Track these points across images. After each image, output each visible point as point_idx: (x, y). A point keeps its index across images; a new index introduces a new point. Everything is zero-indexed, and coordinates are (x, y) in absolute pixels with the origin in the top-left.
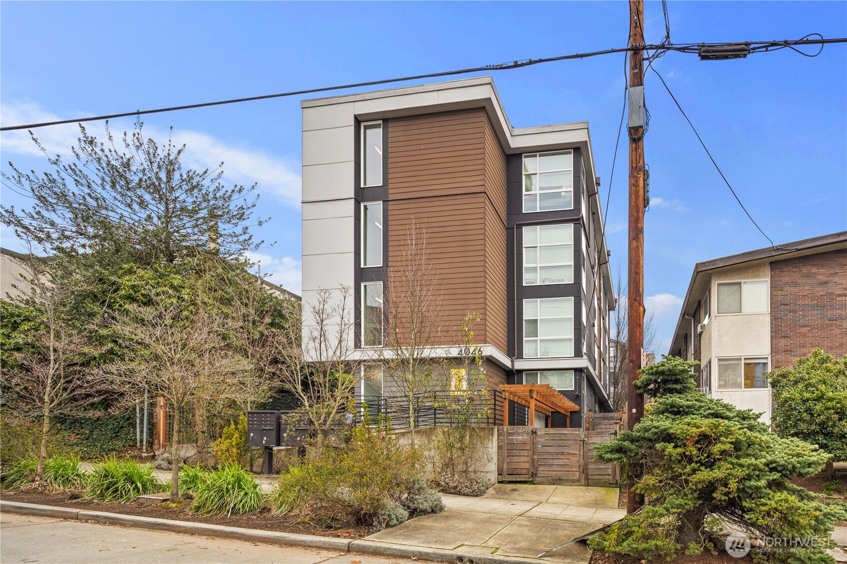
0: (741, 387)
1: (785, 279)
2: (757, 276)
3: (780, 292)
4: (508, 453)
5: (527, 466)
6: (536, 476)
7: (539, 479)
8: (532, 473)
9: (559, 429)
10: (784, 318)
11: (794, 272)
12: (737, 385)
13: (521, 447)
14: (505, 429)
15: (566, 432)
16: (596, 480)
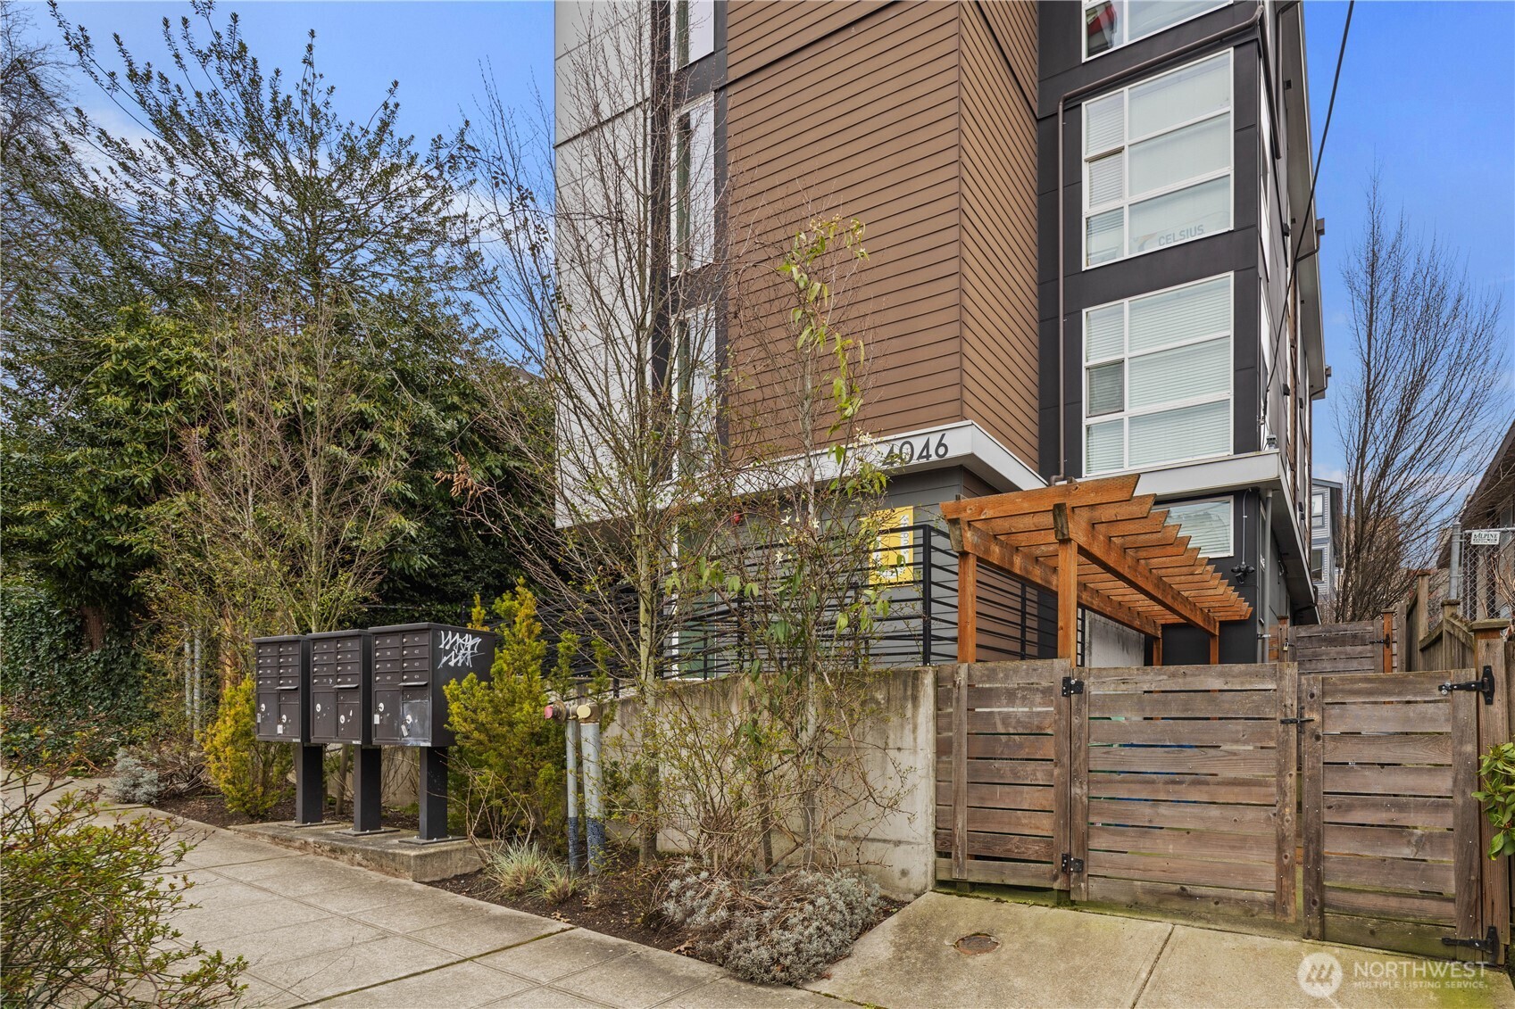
4: (972, 772)
5: (1045, 825)
6: (1080, 871)
7: (1095, 888)
8: (1066, 857)
9: (1183, 668)
13: (1021, 746)
14: (962, 678)
15: (1216, 684)
16: (1370, 914)
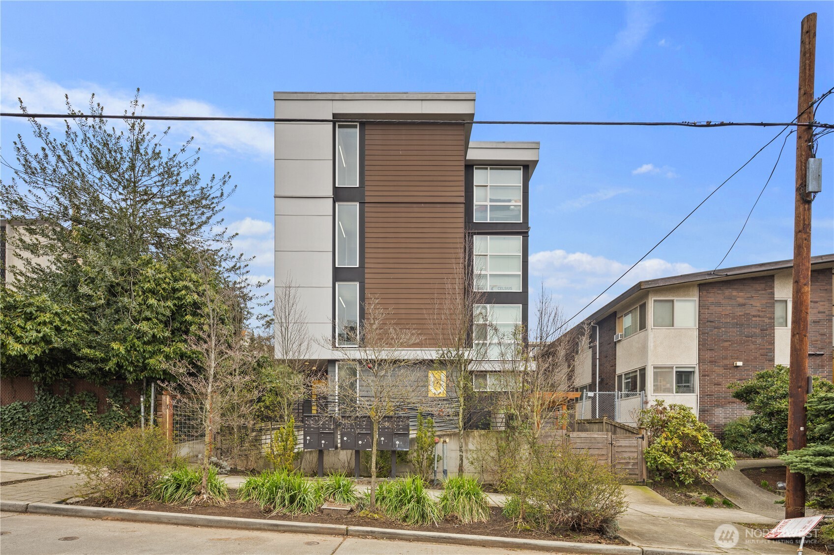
0: (673, 393)
1: (711, 300)
2: (689, 296)
3: (707, 310)
10: (710, 333)
11: (718, 294)
12: (669, 391)
